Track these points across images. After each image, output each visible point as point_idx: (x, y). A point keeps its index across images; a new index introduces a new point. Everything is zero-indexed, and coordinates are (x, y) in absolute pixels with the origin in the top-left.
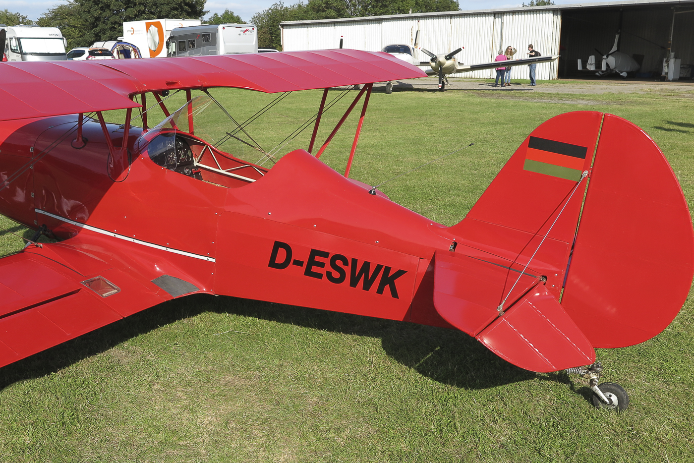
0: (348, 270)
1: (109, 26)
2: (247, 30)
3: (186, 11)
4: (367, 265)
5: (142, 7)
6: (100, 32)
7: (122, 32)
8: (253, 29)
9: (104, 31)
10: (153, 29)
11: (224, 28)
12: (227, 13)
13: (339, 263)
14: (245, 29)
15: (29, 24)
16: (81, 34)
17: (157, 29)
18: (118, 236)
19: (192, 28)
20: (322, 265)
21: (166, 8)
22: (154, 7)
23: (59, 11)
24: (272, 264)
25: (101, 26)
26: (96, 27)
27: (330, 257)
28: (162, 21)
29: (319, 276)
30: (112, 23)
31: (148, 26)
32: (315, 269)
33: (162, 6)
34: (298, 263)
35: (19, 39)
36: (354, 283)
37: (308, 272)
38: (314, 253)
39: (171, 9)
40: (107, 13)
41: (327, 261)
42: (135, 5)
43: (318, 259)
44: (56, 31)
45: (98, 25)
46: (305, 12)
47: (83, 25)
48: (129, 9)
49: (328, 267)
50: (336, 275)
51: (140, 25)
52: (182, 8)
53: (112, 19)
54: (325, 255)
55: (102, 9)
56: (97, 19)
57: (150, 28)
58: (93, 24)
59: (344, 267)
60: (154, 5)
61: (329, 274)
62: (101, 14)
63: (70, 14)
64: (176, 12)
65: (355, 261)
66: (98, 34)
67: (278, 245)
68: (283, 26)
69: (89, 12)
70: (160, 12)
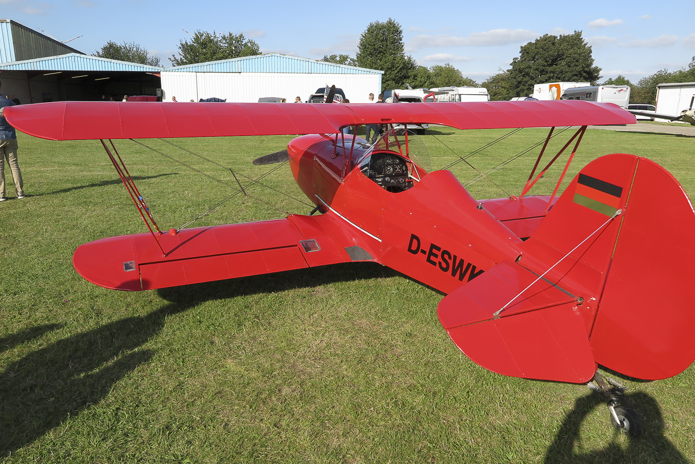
0: (451, 262)
1: (527, 87)
2: (622, 90)
3: (584, 77)
4: (462, 261)
5: (552, 75)
6: (520, 91)
7: (533, 91)
8: (627, 89)
9: (523, 90)
10: (554, 89)
11: (603, 89)
12: (619, 77)
13: (446, 256)
14: (620, 89)
15: (476, 86)
16: (508, 92)
17: (556, 89)
18: (342, 217)
19: (580, 89)
20: (436, 256)
21: (569, 75)
22: (560, 74)
23: (496, 78)
24: (410, 250)
25: (521, 87)
26: (518, 88)
27: (441, 251)
28: (561, 84)
29: (434, 264)
30: (529, 85)
31: (551, 87)
32: (432, 258)
33: (566, 74)
34: (424, 252)
35: (460, 95)
36: (454, 274)
37: (429, 260)
38: (433, 246)
39: (573, 75)
40: (527, 78)
41: (439, 253)
42: (547, 73)
43: (434, 251)
44: (485, 90)
45: (519, 86)
46: (685, 77)
47: (511, 87)
48: (542, 76)
49: (440, 259)
50: (444, 265)
51: (546, 86)
52: (581, 74)
53: (529, 83)
54: (439, 249)
55: (524, 76)
56: (520, 82)
57: (552, 88)
58: (517, 86)
59: (448, 260)
60: (560, 73)
61: (440, 263)
62: (523, 79)
63: (503, 80)
64: (576, 77)
65: (455, 257)
66: (518, 92)
67: (413, 237)
68: (659, 87)
69: (515, 78)
70: (564, 77)
